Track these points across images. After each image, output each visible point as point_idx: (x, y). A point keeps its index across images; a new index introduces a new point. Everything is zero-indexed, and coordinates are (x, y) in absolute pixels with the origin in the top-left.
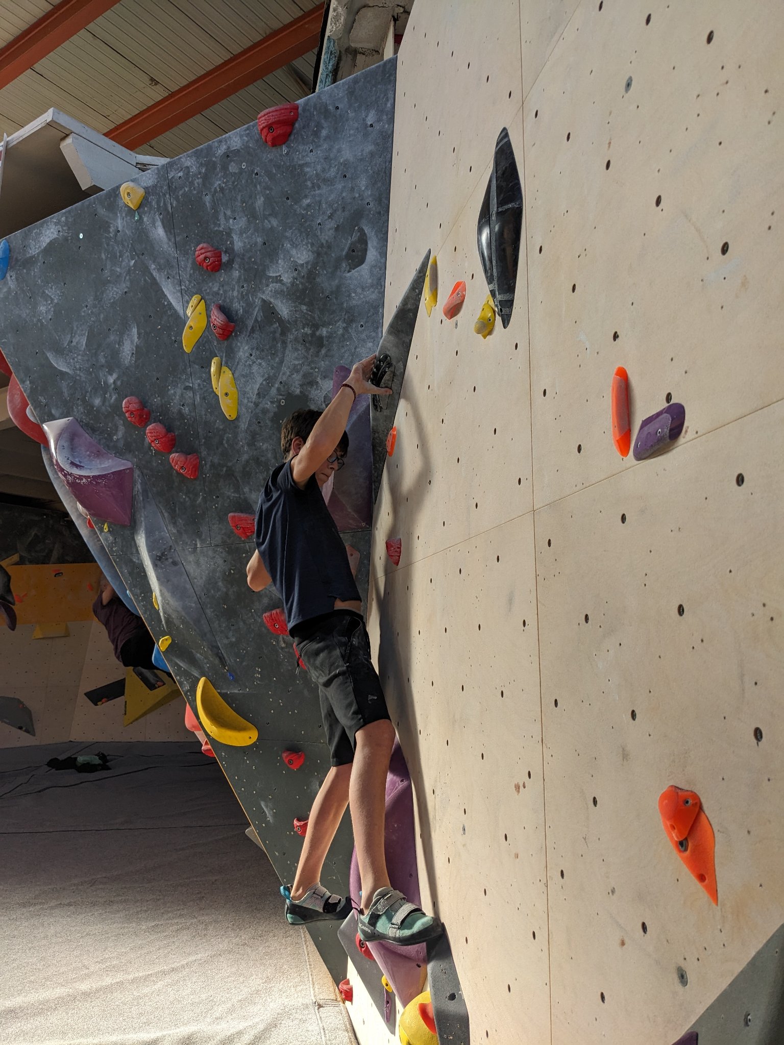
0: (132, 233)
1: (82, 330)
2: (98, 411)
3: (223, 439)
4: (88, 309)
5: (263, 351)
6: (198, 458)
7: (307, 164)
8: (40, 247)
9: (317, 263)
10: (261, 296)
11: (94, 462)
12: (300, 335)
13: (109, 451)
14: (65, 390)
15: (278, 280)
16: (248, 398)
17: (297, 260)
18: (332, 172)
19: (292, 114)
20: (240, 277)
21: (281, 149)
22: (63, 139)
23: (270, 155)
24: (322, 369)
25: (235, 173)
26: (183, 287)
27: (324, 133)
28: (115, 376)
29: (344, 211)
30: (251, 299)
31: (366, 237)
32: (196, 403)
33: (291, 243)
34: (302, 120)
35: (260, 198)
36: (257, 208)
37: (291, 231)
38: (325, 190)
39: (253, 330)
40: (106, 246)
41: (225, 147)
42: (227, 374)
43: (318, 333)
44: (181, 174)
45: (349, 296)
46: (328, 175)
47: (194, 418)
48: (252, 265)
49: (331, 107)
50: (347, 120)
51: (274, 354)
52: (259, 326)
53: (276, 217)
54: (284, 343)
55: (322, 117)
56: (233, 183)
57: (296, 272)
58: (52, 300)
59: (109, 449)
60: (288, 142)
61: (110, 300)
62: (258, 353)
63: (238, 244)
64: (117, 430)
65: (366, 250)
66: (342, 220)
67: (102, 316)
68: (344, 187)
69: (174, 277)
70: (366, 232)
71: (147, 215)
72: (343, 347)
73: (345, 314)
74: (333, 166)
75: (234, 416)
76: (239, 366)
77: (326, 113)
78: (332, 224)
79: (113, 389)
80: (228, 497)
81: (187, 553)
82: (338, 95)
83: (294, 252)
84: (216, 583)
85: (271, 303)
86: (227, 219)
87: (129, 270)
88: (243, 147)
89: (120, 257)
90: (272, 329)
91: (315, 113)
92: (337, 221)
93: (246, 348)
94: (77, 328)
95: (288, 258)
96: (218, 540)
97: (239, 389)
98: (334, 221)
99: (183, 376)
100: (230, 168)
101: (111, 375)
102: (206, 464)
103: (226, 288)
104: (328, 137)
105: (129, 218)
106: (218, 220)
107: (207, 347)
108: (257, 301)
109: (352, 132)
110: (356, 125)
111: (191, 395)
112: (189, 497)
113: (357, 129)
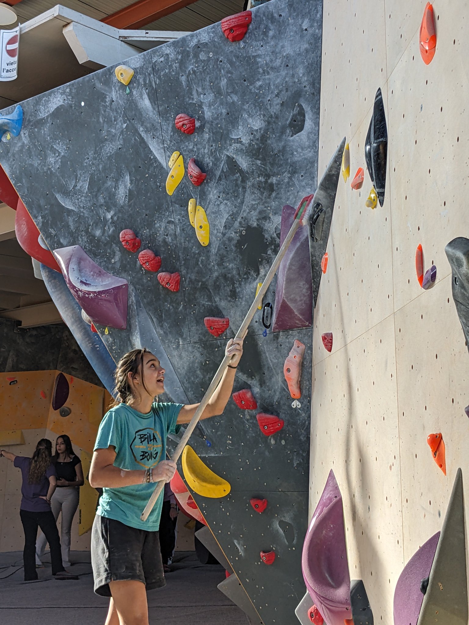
0: (124, 102)
1: (85, 177)
2: (99, 240)
3: (199, 261)
4: (90, 161)
5: (228, 194)
6: (179, 275)
7: (259, 56)
8: (48, 111)
9: (268, 129)
10: (226, 153)
11: (97, 280)
12: (256, 182)
13: (109, 271)
14: (71, 224)
15: (238, 141)
16: (217, 230)
17: (252, 127)
18: (278, 62)
19: (247, 19)
20: (209, 138)
21: (239, 44)
22: (65, 26)
23: (230, 48)
24: (273, 207)
25: (204, 60)
26: (165, 145)
27: (271, 33)
28: (112, 213)
29: (287, 91)
30: (218, 155)
31: (304, 110)
32: (177, 233)
33: (248, 114)
34: (254, 23)
35: (224, 80)
36: (222, 87)
37: (248, 105)
38: (272, 75)
39: (220, 179)
40: (103, 113)
41: (196, 40)
42: (201, 211)
43: (269, 181)
44: (162, 59)
45: (292, 154)
46: (274, 65)
47: (176, 246)
48: (218, 129)
49: (276, 15)
50: (288, 25)
51: (236, 196)
52: (225, 176)
53: (236, 94)
54: (244, 188)
55: (270, 21)
56: (203, 67)
57: (252, 135)
58: (59, 153)
59: (108, 270)
60: (244, 39)
61: (107, 154)
62: (224, 195)
63: (208, 114)
64: (114, 255)
65: (304, 121)
66: (286, 98)
67: (101, 167)
68: (287, 74)
69: (158, 138)
70: (304, 107)
71: (136, 89)
72: (288, 191)
73: (290, 167)
74: (278, 58)
75: (207, 243)
76: (210, 206)
77: (272, 19)
78: (278, 101)
79: (111, 223)
80: (203, 305)
81: (172, 349)
82: (281, 6)
83: (250, 120)
84: (195, 371)
85: (233, 158)
86: (199, 94)
87: (122, 131)
88: (210, 41)
89: (114, 121)
90: (235, 178)
91: (264, 19)
92: (282, 99)
93: (215, 192)
94: (81, 175)
95: (246, 125)
96: (196, 338)
97: (210, 222)
98: (280, 99)
99: (166, 213)
100: (200, 56)
101: (109, 212)
102: (185, 280)
103: (199, 146)
104: (274, 37)
105: (121, 91)
106: (192, 95)
107: (185, 191)
108: (223, 156)
109: (292, 34)
110: (295, 29)
111: (173, 227)
112: (173, 306)
113: (296, 32)
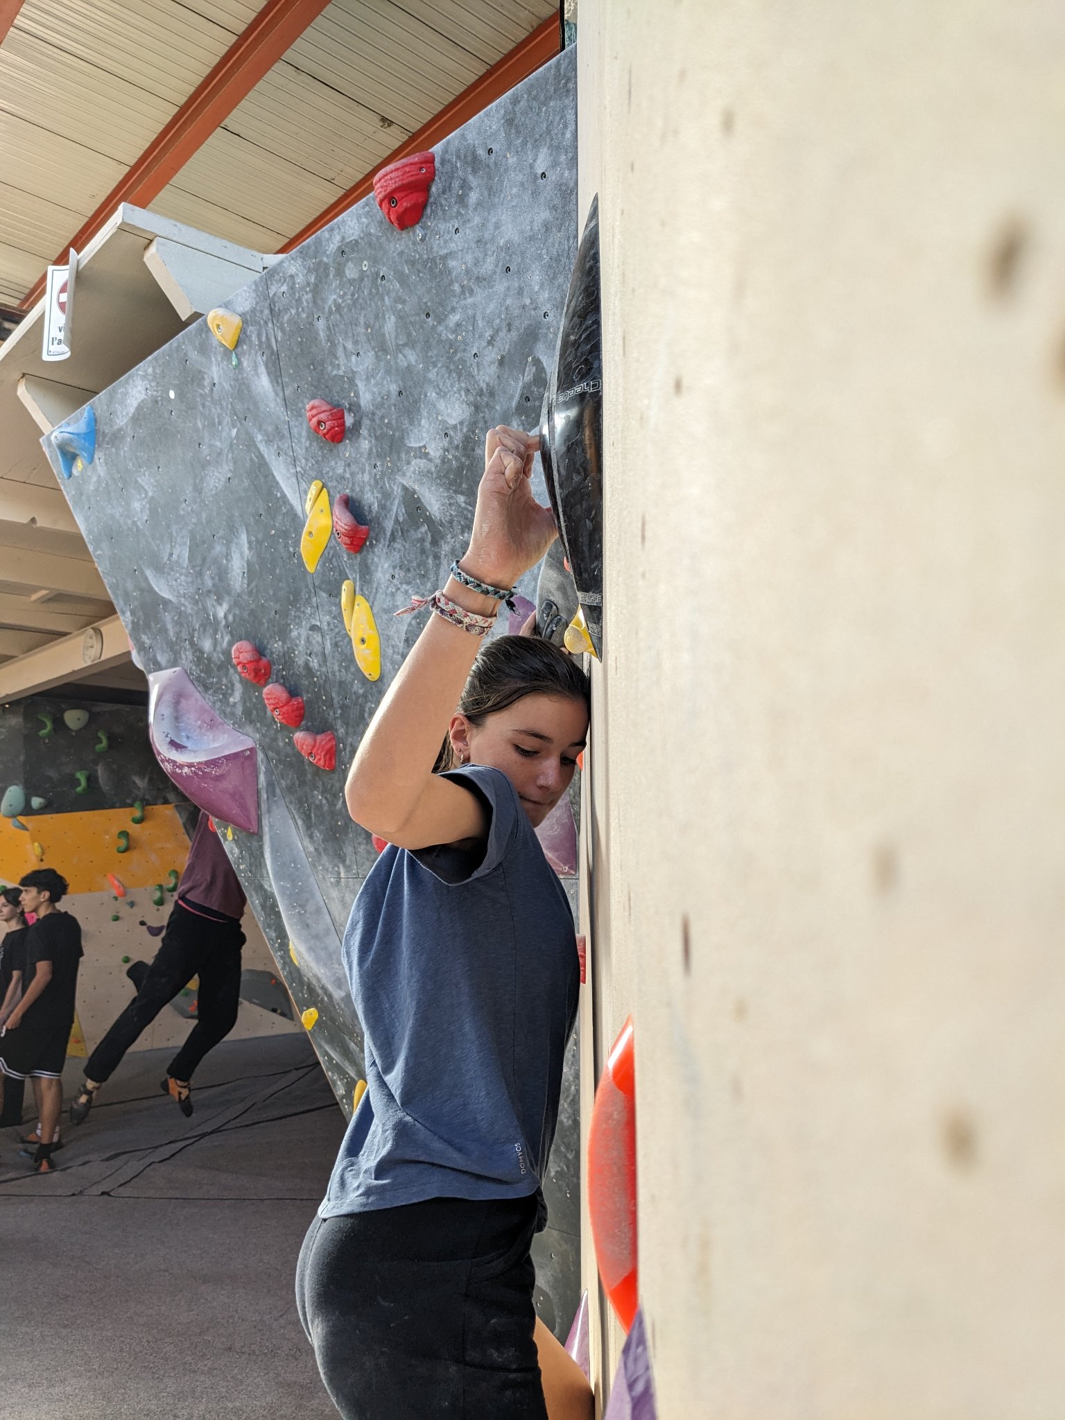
0: (231, 385)
1: (183, 537)
2: (209, 659)
3: (364, 711)
4: (188, 506)
5: (409, 570)
6: (334, 738)
7: (451, 254)
8: (127, 414)
9: (475, 423)
10: (402, 481)
11: (205, 737)
12: (458, 545)
13: (226, 720)
14: (170, 626)
15: (422, 453)
16: (393, 647)
17: (446, 418)
18: (489, 265)
19: (424, 171)
20: (371, 449)
21: (414, 233)
22: (147, 247)
23: (401, 243)
25: (354, 280)
27: (473, 197)
28: (225, 606)
29: (509, 330)
30: (387, 486)
31: (545, 374)
32: (326, 652)
33: (438, 390)
34: (440, 179)
35: (389, 318)
36: (387, 335)
37: (436, 369)
38: (480, 295)
39: (393, 538)
40: (201, 408)
41: (338, 238)
42: (362, 605)
44: (284, 288)
46: (483, 271)
47: (326, 676)
48: (385, 430)
49: (481, 152)
50: (506, 171)
51: (424, 576)
52: (402, 531)
53: (413, 347)
54: (437, 557)
55: (469, 169)
56: (353, 295)
57: (448, 439)
58: (146, 492)
59: (226, 717)
60: (423, 220)
61: (212, 490)
62: (402, 574)
63: (366, 396)
64: (233, 690)
66: (507, 347)
67: (204, 515)
68: (508, 288)
69: (286, 454)
70: (545, 365)
71: (247, 356)
74: (490, 253)
75: (375, 676)
76: (378, 596)
77: (474, 163)
78: (492, 355)
79: (225, 626)
81: (329, 884)
82: (490, 127)
83: (441, 405)
85: (414, 492)
86: (347, 355)
87: (231, 445)
88: (362, 235)
89: (219, 424)
90: (420, 536)
91: (459, 165)
92: (500, 350)
93: (386, 565)
94: (177, 533)
95: (435, 416)
97: (380, 631)
98: (496, 349)
99: (307, 609)
100: (347, 272)
101: (221, 605)
102: (345, 749)
103: (354, 468)
104: (479, 204)
105: (225, 363)
106: (337, 358)
107: (335, 564)
108: (395, 488)
109: (514, 190)
110: (520, 177)
111: (319, 639)
112: (326, 798)
113: (522, 184)
